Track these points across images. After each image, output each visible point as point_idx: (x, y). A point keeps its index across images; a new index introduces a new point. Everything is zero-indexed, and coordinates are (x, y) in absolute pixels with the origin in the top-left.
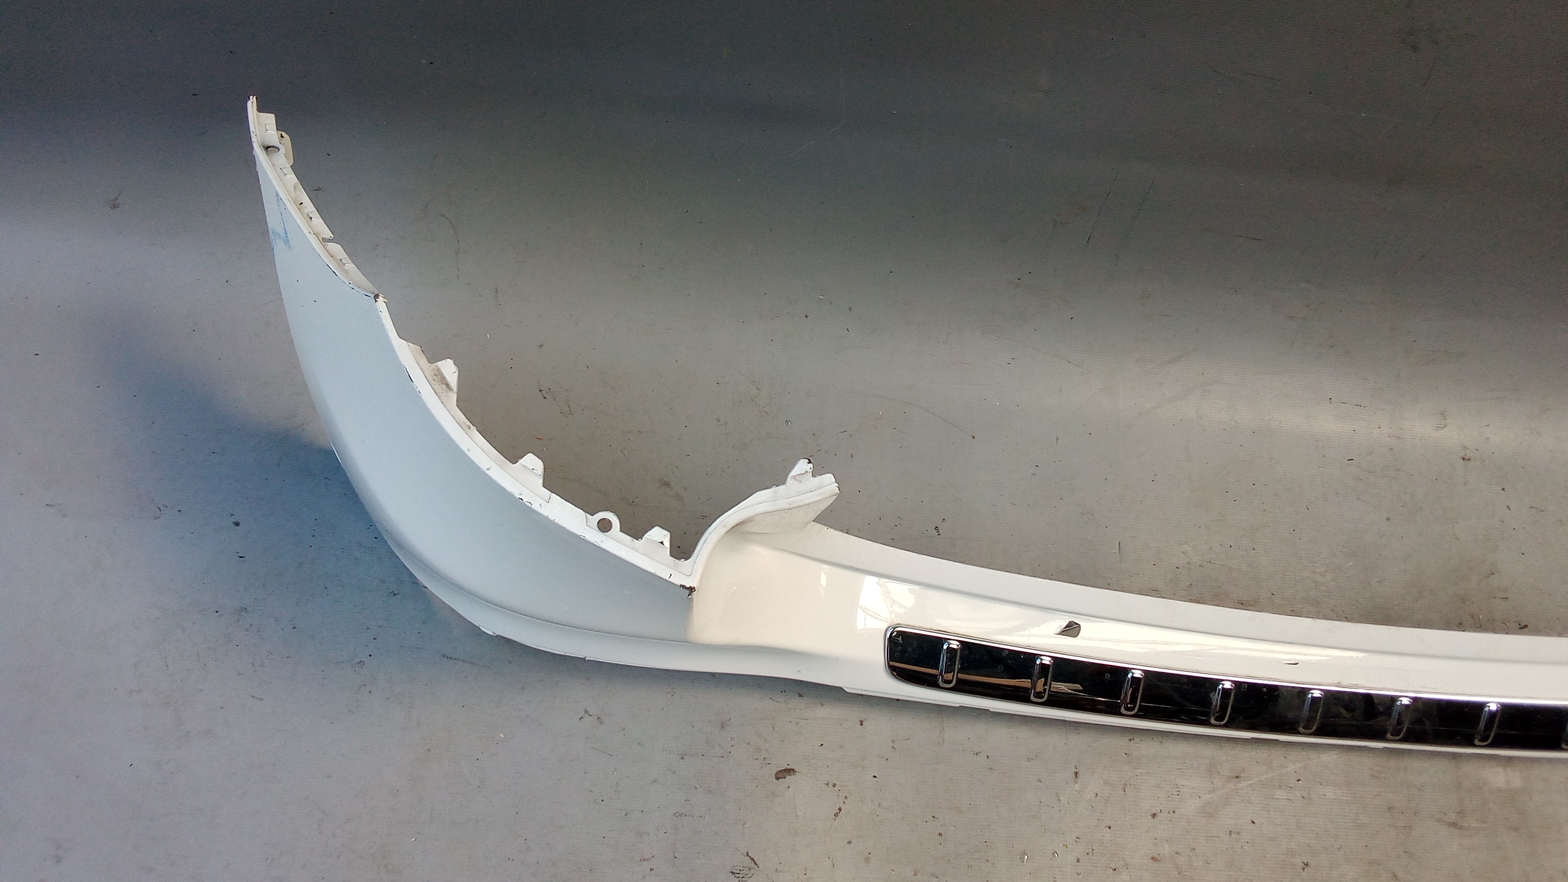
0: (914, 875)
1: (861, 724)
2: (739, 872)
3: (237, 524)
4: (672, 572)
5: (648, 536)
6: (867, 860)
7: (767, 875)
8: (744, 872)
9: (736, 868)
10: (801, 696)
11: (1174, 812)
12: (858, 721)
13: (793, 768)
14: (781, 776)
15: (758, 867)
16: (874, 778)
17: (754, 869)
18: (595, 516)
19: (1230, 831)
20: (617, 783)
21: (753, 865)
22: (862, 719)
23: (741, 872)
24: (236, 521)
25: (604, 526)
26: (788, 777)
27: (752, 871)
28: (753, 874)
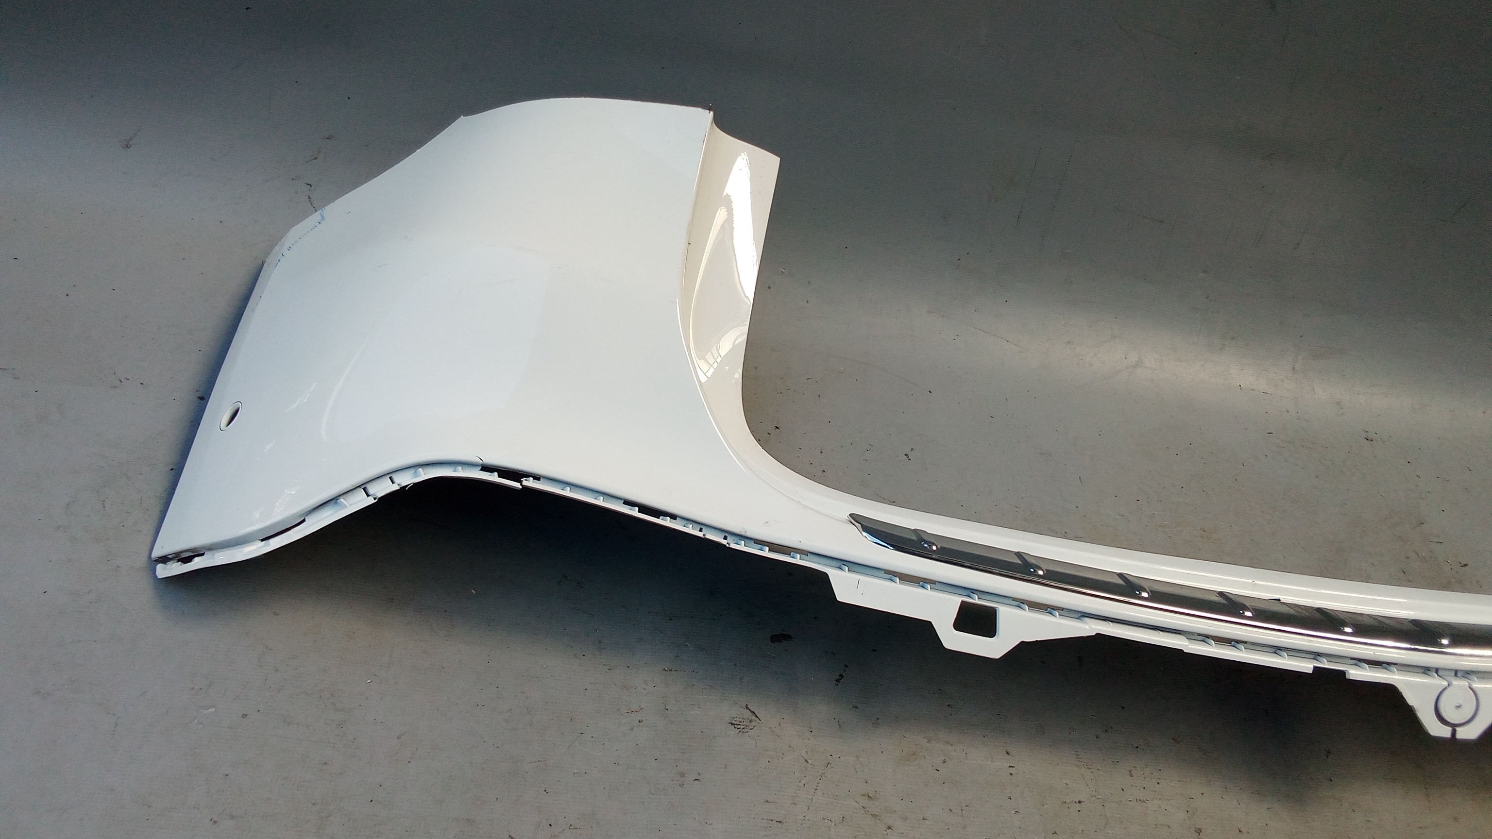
3: (201, 398)
7: (770, 728)
8: (744, 723)
21: (754, 718)
26: (784, 641)
27: (754, 724)
28: (754, 726)
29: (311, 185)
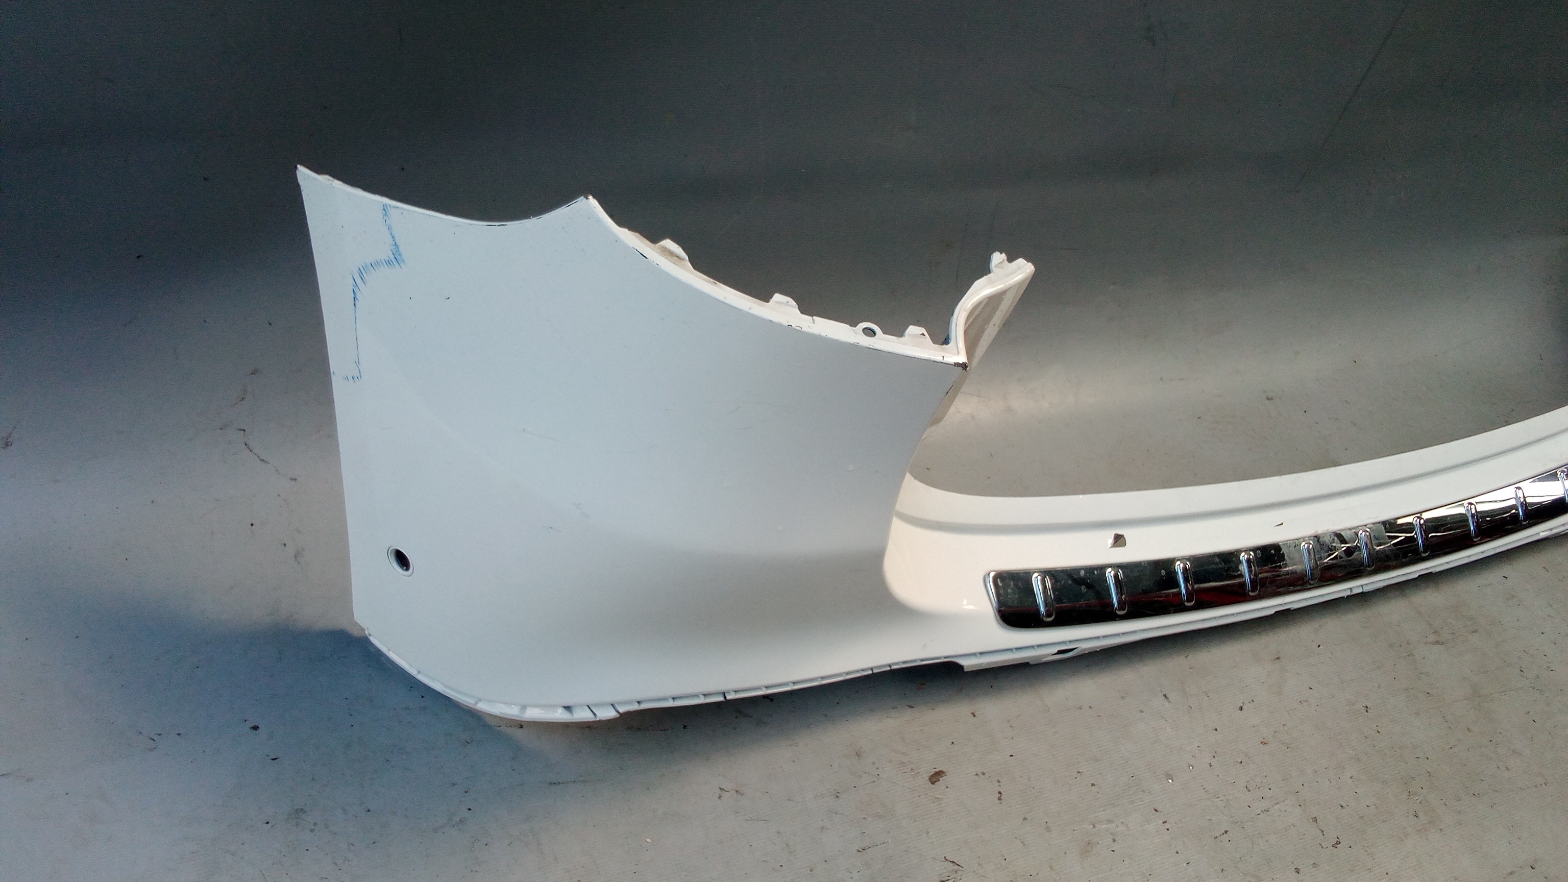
0: (1093, 828)
1: (974, 716)
2: (948, 878)
3: (256, 728)
4: (943, 354)
5: (909, 332)
6: (1048, 829)
7: (974, 872)
8: (952, 877)
9: (943, 875)
10: (911, 707)
11: (1253, 701)
12: (970, 714)
13: (940, 769)
14: (935, 780)
15: (963, 867)
16: (1011, 757)
17: (960, 870)
18: (857, 327)
19: (1300, 702)
20: (787, 844)
21: (957, 867)
22: (973, 712)
23: (950, 878)
24: (252, 725)
25: (870, 332)
26: (941, 779)
27: (960, 873)
28: (961, 875)
29: (244, 430)
